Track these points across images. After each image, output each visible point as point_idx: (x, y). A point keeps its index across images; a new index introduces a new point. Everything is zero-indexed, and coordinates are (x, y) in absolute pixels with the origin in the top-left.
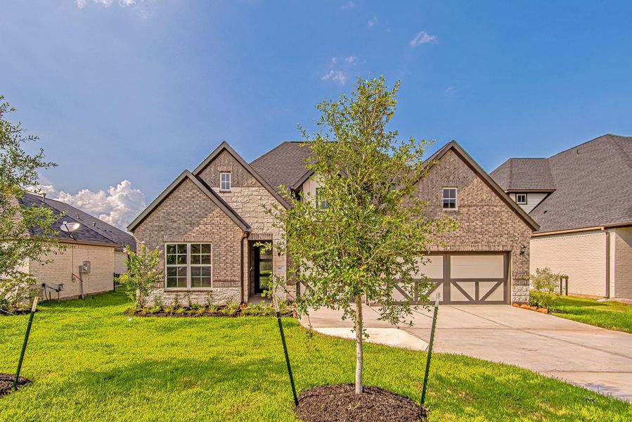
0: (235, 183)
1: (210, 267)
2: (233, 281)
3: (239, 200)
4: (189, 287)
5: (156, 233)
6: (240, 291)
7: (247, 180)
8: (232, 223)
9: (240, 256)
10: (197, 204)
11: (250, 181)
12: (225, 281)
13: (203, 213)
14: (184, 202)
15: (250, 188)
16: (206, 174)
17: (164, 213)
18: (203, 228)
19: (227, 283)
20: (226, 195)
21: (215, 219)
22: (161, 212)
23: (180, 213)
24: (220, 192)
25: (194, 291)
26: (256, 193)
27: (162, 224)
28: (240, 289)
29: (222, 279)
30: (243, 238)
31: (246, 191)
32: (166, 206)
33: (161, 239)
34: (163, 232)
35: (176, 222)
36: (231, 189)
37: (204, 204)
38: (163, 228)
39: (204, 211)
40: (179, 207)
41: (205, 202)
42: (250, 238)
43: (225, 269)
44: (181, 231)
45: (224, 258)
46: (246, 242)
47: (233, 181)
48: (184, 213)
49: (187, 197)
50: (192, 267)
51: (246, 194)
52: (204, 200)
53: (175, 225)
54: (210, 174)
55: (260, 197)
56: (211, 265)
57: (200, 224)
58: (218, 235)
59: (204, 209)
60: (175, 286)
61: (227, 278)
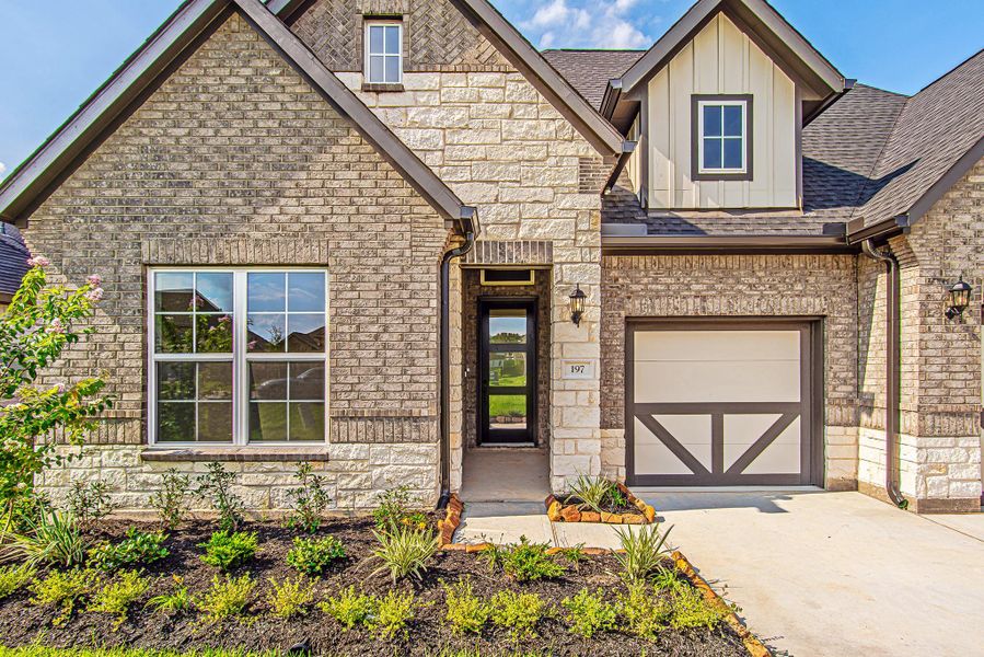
0: (420, 57)
1: (322, 363)
2: (410, 418)
3: (434, 117)
4: (240, 442)
5: (110, 227)
6: (436, 455)
7: (462, 47)
8: (406, 190)
9: (434, 320)
10: (271, 116)
11: (471, 53)
12: (377, 418)
13: (295, 149)
14: (223, 106)
15: (470, 75)
16: (315, 24)
17: (143, 149)
18: (293, 208)
19: (389, 424)
20: (385, 99)
21: (340, 175)
22: (127, 144)
23: (203, 150)
24: (366, 89)
25: (257, 458)
26: (491, 94)
27: (135, 194)
28: (433, 448)
29: (366, 407)
30: (448, 255)
31: (456, 85)
32: (151, 123)
33: (129, 252)
34: (138, 227)
35: (188, 184)
36: (406, 80)
37: (297, 117)
38: (139, 210)
39: (296, 141)
40: (202, 125)
41: (300, 106)
42: (473, 259)
43: (377, 371)
44: (207, 219)
45: (374, 329)
46: (455, 274)
47: (412, 48)
48: (218, 149)
49: (233, 89)
50: (250, 363)
51: (456, 96)
52: (297, 98)
53: (185, 197)
54: (329, 24)
55: (506, 109)
56: (325, 356)
57: (279, 194)
58: (351, 237)
59: (298, 133)
60: (188, 436)
61: (386, 405)
